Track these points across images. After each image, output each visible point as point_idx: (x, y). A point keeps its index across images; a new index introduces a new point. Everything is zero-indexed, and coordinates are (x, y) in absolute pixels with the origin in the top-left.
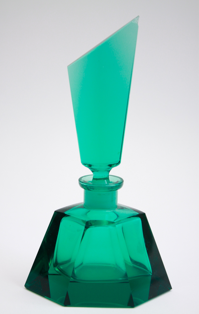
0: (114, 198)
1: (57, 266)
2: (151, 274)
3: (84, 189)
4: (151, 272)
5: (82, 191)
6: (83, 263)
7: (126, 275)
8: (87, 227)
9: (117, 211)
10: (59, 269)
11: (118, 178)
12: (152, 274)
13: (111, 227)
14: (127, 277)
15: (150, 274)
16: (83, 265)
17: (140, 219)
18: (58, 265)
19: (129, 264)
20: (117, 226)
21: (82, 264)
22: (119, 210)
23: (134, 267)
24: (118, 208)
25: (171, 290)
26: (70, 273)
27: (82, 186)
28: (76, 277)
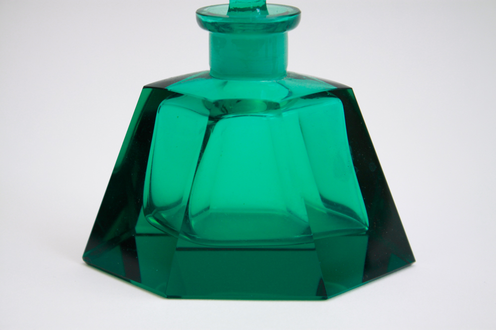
0: (279, 54)
1: (151, 213)
2: (367, 229)
3: (209, 30)
4: (366, 224)
5: (205, 36)
6: (211, 207)
7: (308, 230)
8: (214, 119)
9: (287, 82)
10: (158, 220)
11: (288, 8)
12: (369, 228)
13: (271, 116)
14: (310, 232)
15: (364, 227)
16: (210, 211)
17: (340, 101)
18: (155, 211)
19: (317, 209)
20: (285, 114)
21: (208, 208)
22: (290, 80)
23: (330, 214)
24: (289, 77)
25: (414, 264)
26: (178, 224)
27: (204, 25)
28: (194, 234)
